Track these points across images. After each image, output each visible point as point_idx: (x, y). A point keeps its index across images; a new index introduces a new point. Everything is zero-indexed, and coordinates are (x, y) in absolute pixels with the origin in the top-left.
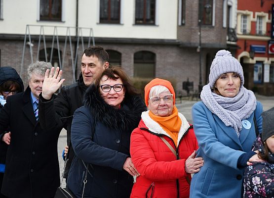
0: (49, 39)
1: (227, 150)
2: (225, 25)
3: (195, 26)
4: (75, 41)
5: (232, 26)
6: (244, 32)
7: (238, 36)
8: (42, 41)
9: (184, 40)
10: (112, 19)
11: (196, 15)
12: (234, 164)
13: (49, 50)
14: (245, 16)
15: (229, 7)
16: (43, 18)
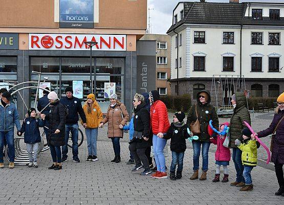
10: (258, 69)
16: (225, 70)
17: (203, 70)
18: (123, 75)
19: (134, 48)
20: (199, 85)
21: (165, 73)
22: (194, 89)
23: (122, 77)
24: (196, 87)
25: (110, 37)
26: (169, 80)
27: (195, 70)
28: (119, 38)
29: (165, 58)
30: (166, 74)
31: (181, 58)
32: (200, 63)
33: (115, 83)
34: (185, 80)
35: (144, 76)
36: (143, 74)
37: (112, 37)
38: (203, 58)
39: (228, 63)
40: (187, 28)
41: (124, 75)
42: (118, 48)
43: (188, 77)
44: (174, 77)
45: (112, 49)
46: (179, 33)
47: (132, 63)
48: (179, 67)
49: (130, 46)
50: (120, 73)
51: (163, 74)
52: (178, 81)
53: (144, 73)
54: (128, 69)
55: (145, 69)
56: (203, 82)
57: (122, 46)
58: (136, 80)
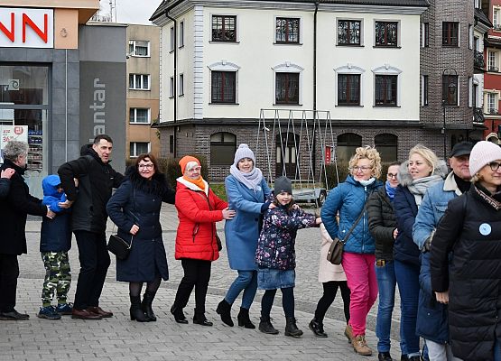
0: (284, 123)
1: (252, 204)
2: (470, 106)
3: (439, 107)
4: (312, 125)
5: (479, 105)
6: (492, 112)
7: (485, 116)
8: (277, 126)
9: (427, 122)
10: (351, 101)
11: (439, 95)
12: (259, 211)
13: (284, 134)
14: (492, 95)
15: (475, 86)
16: (280, 101)
17: (232, 101)
18: (46, 108)
19: (72, 43)
20: (223, 134)
21: (146, 110)
22: (212, 144)
23: (44, 112)
24: (217, 139)
25: (13, 14)
26: (155, 125)
27: (214, 102)
28: (37, 17)
29: (146, 77)
30: (149, 112)
31: (182, 76)
32: (224, 86)
33: (25, 128)
34: (191, 125)
35: (98, 110)
36: (95, 107)
37: (19, 13)
38: (232, 75)
39: (288, 86)
40: (197, 8)
41: (50, 108)
42: (34, 41)
43: (198, 117)
44: (166, 117)
45: (18, 43)
46: (179, 21)
47: (68, 78)
48: (178, 93)
49: (64, 35)
50: (39, 102)
51: (142, 112)
52: (177, 126)
53: (99, 103)
54: (58, 93)
55: (100, 94)
56: (231, 130)
57: (44, 37)
58: (77, 120)
